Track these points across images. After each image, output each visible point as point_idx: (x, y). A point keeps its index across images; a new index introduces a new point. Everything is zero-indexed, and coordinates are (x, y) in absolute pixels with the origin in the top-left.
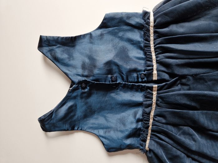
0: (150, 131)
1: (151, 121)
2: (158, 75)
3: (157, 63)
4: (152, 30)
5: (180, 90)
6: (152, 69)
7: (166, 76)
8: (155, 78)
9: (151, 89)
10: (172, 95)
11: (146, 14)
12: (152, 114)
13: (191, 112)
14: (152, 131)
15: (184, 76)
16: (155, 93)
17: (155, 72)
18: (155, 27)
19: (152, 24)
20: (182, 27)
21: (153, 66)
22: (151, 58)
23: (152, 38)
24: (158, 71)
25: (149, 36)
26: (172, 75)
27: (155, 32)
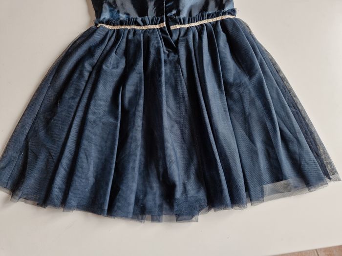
0: (118, 27)
1: (129, 27)
2: (175, 29)
3: (188, 28)
4: (219, 18)
5: (164, 53)
6: (181, 24)
7: (175, 37)
8: (172, 28)
9: (162, 21)
11: (233, 12)
12: (136, 27)
14: (118, 30)
16: (157, 26)
17: (178, 26)
18: (222, 21)
19: (225, 17)
20: (225, 45)
21: (184, 24)
22: (191, 22)
23: (211, 20)
24: (180, 29)
25: (212, 18)
26: (177, 42)
27: (217, 22)
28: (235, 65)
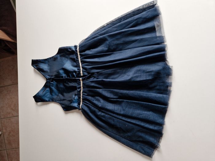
0: (81, 100)
1: (82, 95)
2: (83, 73)
3: (82, 68)
4: (79, 53)
5: (93, 79)
6: (80, 71)
7: (86, 74)
8: (82, 75)
9: (79, 80)
10: (88, 82)
11: (76, 47)
12: (82, 91)
13: (98, 90)
14: (83, 100)
15: (93, 73)
16: (81, 82)
17: (81, 72)
18: (80, 52)
19: (78, 51)
20: (91, 51)
21: (80, 69)
22: (80, 66)
23: (79, 57)
24: (83, 71)
25: (78, 56)
26: (89, 73)
27: (80, 54)
28: (100, 47)
